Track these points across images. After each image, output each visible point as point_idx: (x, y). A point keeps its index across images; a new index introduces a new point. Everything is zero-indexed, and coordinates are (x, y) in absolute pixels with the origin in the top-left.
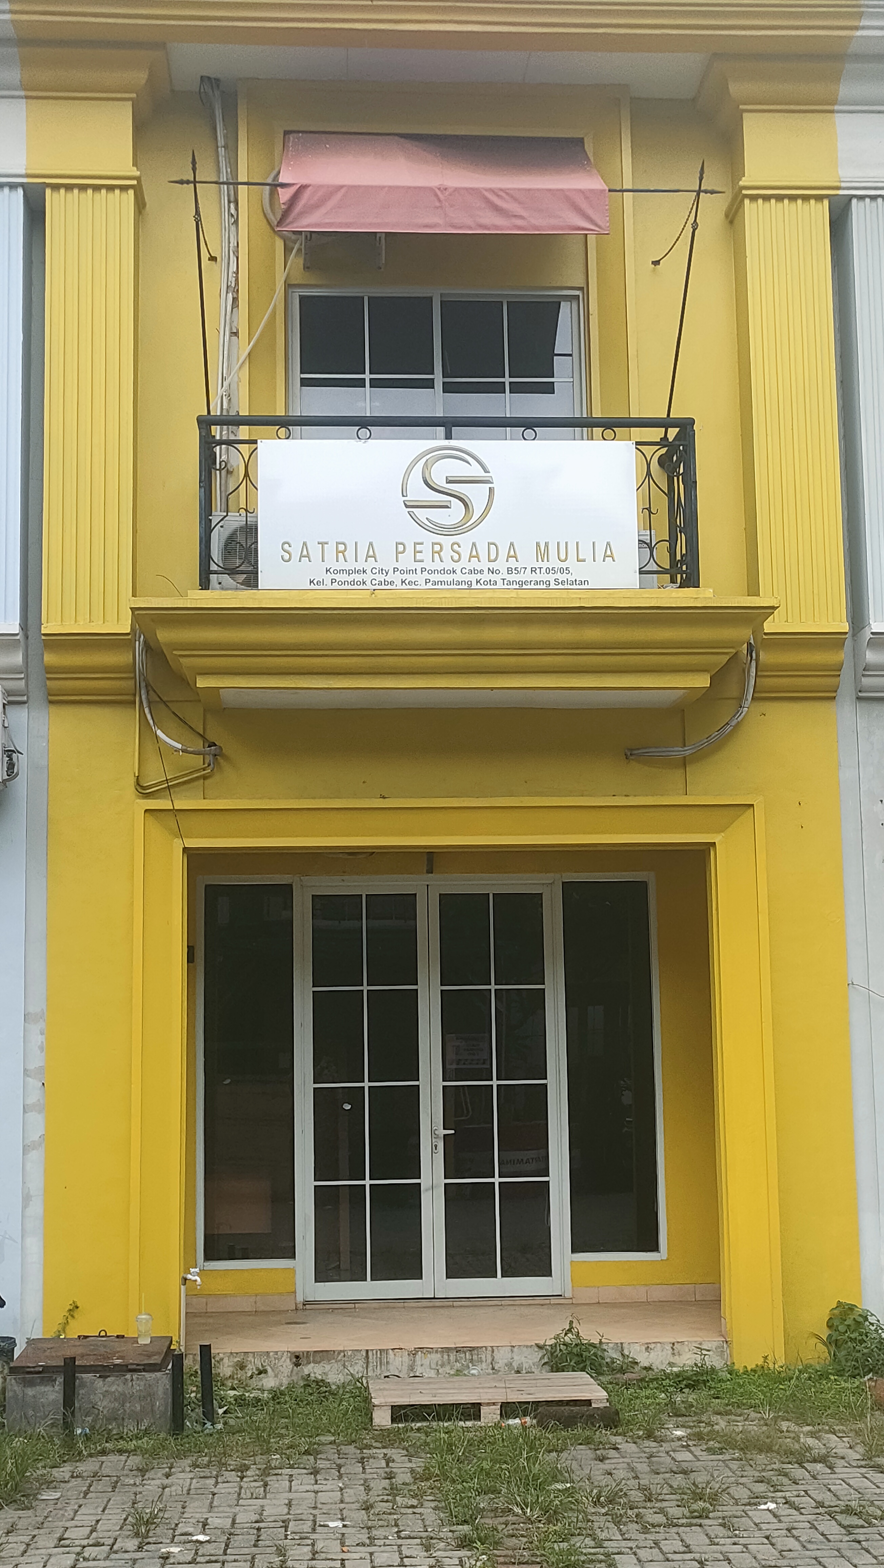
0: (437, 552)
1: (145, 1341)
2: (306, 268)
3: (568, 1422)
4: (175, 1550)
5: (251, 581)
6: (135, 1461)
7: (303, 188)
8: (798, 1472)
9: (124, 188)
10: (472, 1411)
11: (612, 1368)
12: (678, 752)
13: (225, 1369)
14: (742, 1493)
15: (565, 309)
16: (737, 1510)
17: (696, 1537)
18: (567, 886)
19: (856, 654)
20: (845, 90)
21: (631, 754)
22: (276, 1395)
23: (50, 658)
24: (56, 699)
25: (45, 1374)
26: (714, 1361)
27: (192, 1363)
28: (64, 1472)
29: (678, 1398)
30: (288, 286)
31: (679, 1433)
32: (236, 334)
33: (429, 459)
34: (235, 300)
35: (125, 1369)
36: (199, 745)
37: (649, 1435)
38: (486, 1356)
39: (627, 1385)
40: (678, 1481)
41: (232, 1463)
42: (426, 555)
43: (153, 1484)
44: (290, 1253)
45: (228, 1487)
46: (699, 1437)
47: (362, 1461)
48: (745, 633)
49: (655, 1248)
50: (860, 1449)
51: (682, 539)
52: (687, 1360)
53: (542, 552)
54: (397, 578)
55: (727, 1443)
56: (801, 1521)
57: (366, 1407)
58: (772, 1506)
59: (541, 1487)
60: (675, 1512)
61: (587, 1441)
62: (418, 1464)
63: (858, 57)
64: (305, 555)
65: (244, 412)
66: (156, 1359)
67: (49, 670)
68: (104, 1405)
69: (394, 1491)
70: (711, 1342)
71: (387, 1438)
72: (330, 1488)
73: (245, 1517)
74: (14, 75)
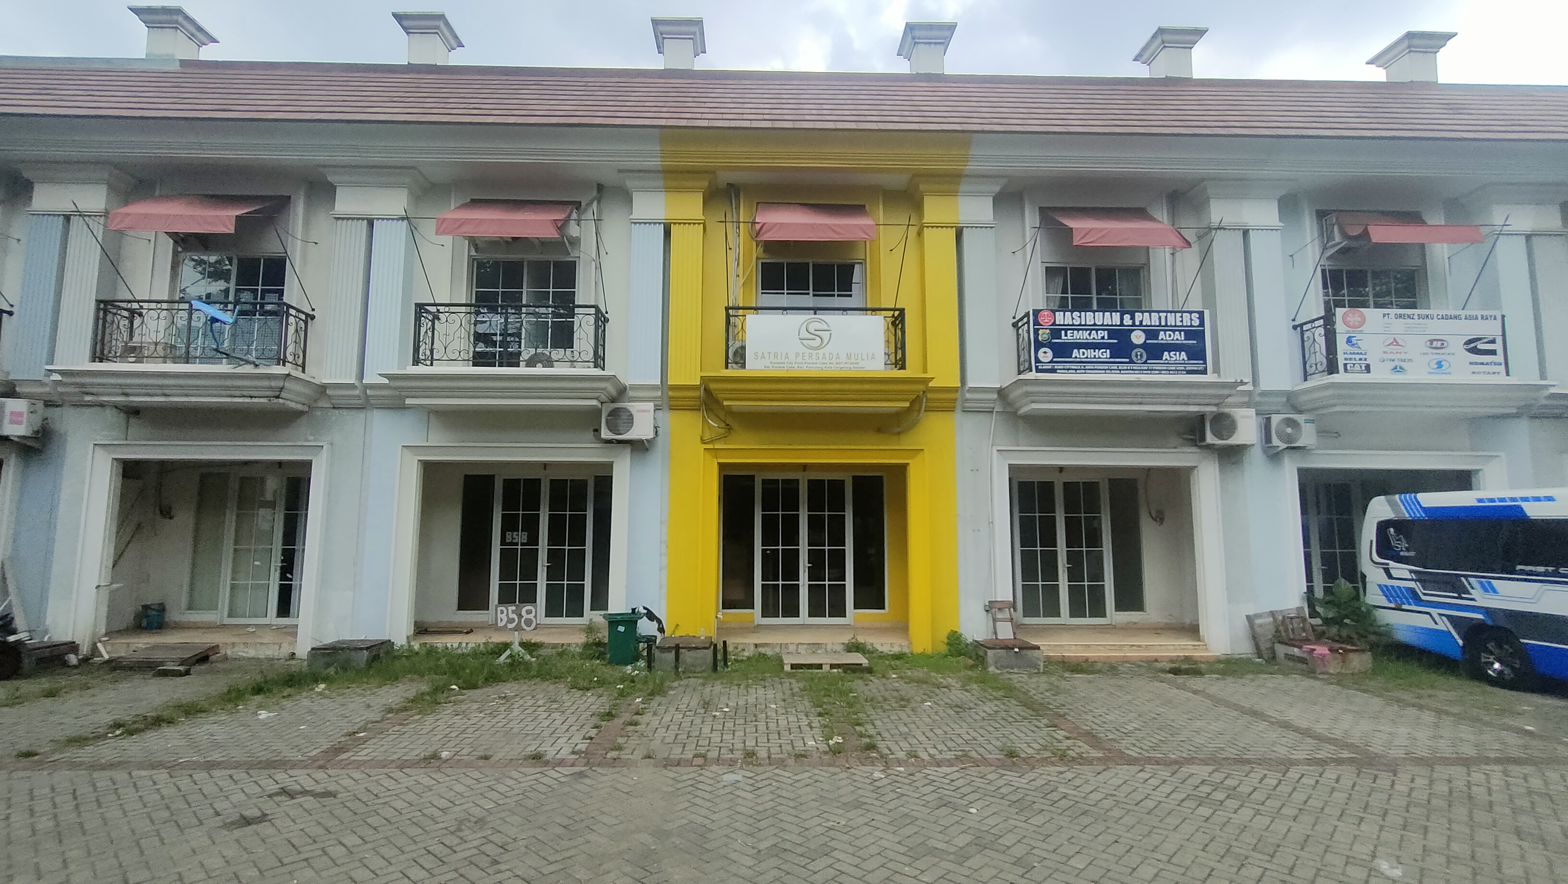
0: (810, 356)
1: (703, 638)
2: (764, 252)
3: (854, 671)
4: (717, 714)
5: (743, 366)
6: (701, 681)
7: (764, 224)
8: (937, 691)
9: (699, 224)
10: (820, 666)
11: (869, 652)
12: (897, 430)
13: (730, 649)
14: (919, 699)
15: (857, 267)
16: (917, 705)
17: (902, 714)
18: (854, 477)
19: (963, 395)
20: (963, 187)
21: (879, 430)
22: (749, 658)
23: (671, 393)
24: (672, 408)
25: (669, 649)
26: (906, 650)
27: (720, 646)
28: (675, 684)
29: (893, 663)
30: (757, 258)
31: (894, 676)
32: (738, 276)
33: (809, 322)
34: (738, 264)
35: (696, 648)
36: (723, 425)
37: (884, 677)
38: (824, 646)
39: (874, 658)
40: (895, 694)
41: (735, 682)
42: (807, 357)
43: (708, 690)
44: (752, 607)
45: (734, 691)
46: (901, 678)
47: (781, 683)
48: (921, 387)
49: (884, 608)
50: (960, 683)
51: (900, 352)
52: (896, 650)
53: (849, 356)
54: (796, 366)
55: (911, 680)
56: (940, 710)
57: (781, 665)
58: (929, 704)
59: (847, 695)
60: (894, 705)
61: (861, 678)
62: (801, 685)
63: (967, 176)
64: (763, 357)
65: (741, 305)
66: (708, 645)
67: (671, 398)
68: (689, 660)
69: (793, 695)
70: (904, 643)
71: (789, 675)
72: (770, 693)
73: (741, 703)
74: (661, 183)
